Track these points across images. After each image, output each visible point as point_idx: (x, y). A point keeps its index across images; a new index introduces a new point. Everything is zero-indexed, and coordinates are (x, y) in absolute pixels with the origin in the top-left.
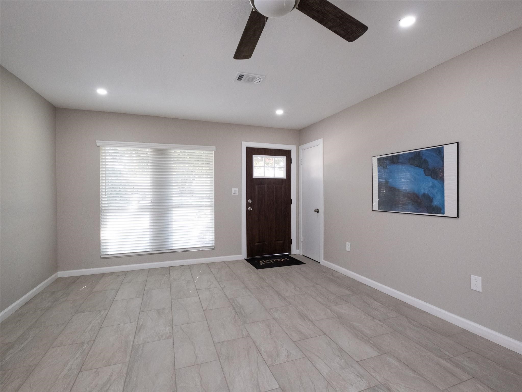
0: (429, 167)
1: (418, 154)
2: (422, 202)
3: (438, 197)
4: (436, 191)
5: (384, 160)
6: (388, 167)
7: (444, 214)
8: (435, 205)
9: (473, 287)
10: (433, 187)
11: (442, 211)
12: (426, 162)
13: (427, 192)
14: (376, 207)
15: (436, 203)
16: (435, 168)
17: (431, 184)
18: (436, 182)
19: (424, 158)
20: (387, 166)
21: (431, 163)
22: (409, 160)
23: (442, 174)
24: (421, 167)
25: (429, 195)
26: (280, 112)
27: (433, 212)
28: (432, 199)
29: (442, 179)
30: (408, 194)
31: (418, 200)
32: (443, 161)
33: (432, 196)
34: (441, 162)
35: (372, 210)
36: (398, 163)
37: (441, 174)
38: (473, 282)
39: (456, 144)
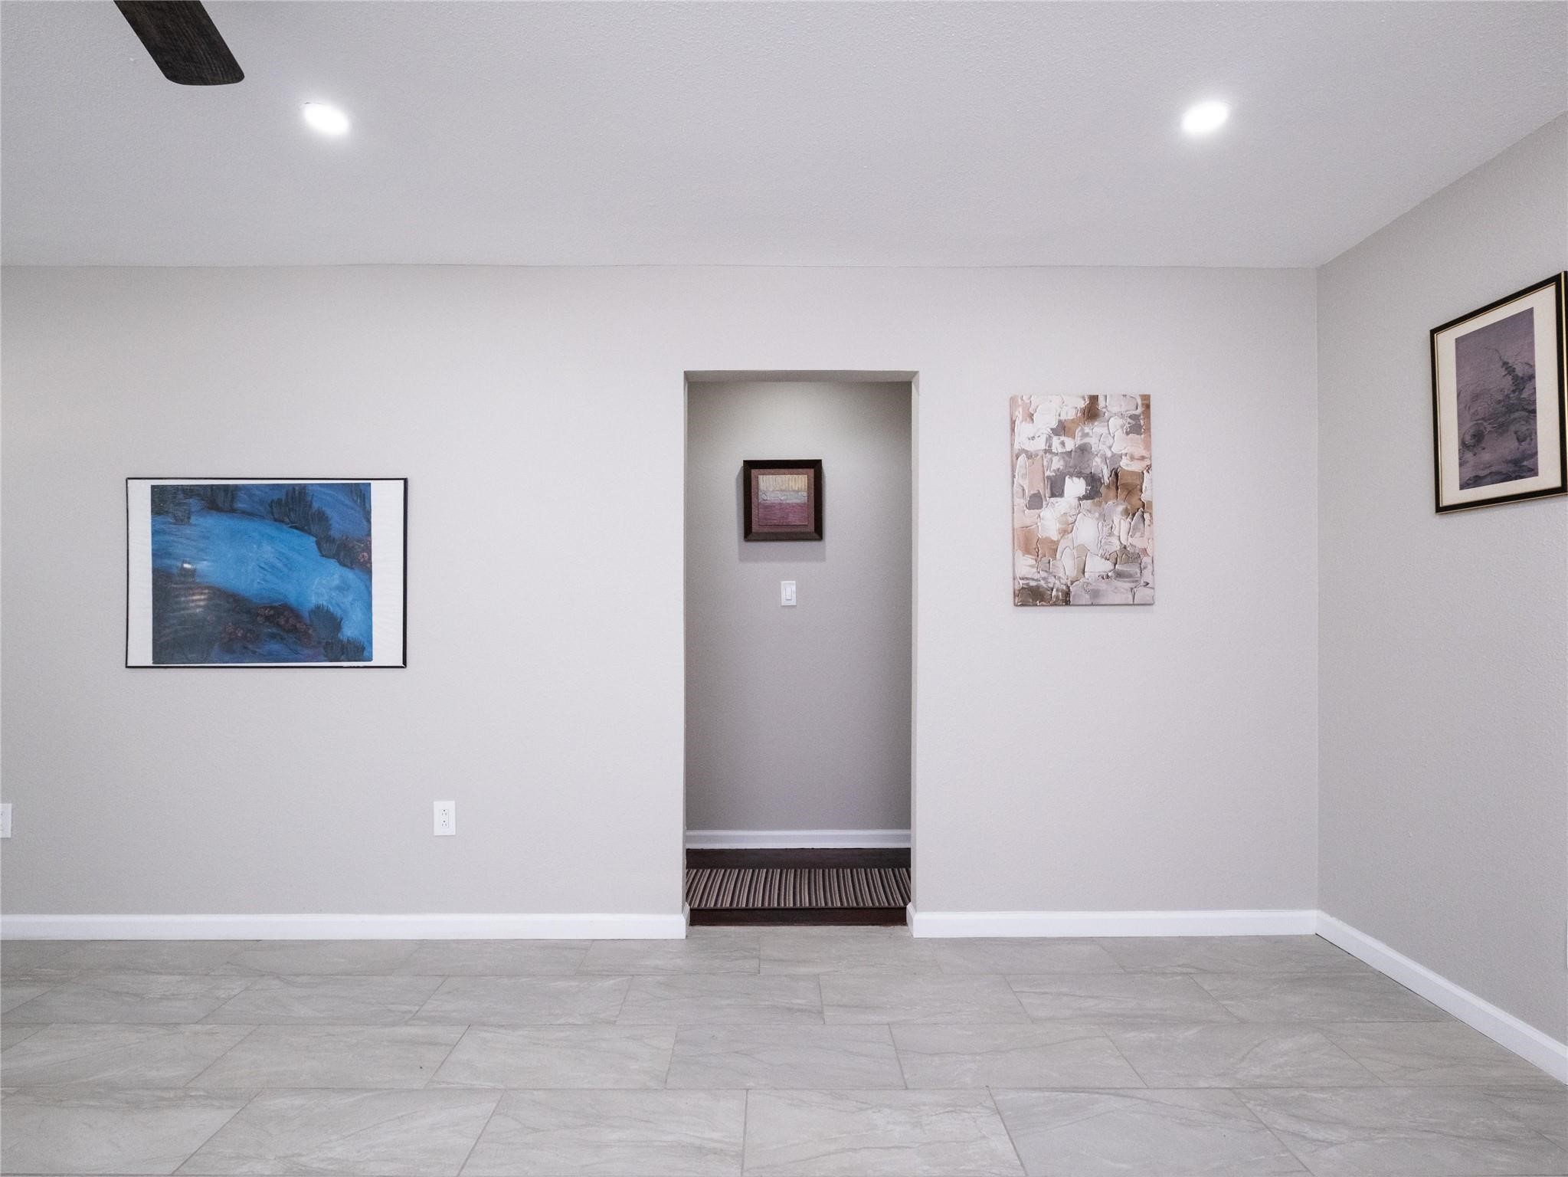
0: (332, 533)
1: (300, 493)
2: (310, 632)
3: (357, 615)
4: (350, 598)
5: (181, 496)
6: (193, 520)
7: (370, 659)
8: (348, 640)
9: (438, 830)
10: (343, 588)
11: (366, 653)
12: (322, 517)
13: (325, 603)
14: (142, 650)
15: (349, 632)
16: (347, 538)
17: (336, 581)
18: (350, 575)
19: (316, 505)
20: (189, 518)
21: (338, 526)
22: (271, 507)
23: (365, 554)
24: (310, 533)
25: (332, 609)
27: (343, 657)
28: (340, 622)
29: (366, 568)
30: (266, 608)
31: (298, 625)
32: (369, 521)
33: (338, 613)
34: (365, 523)
35: (126, 666)
36: (232, 511)
37: (363, 556)
38: (438, 818)
39: (402, 481)
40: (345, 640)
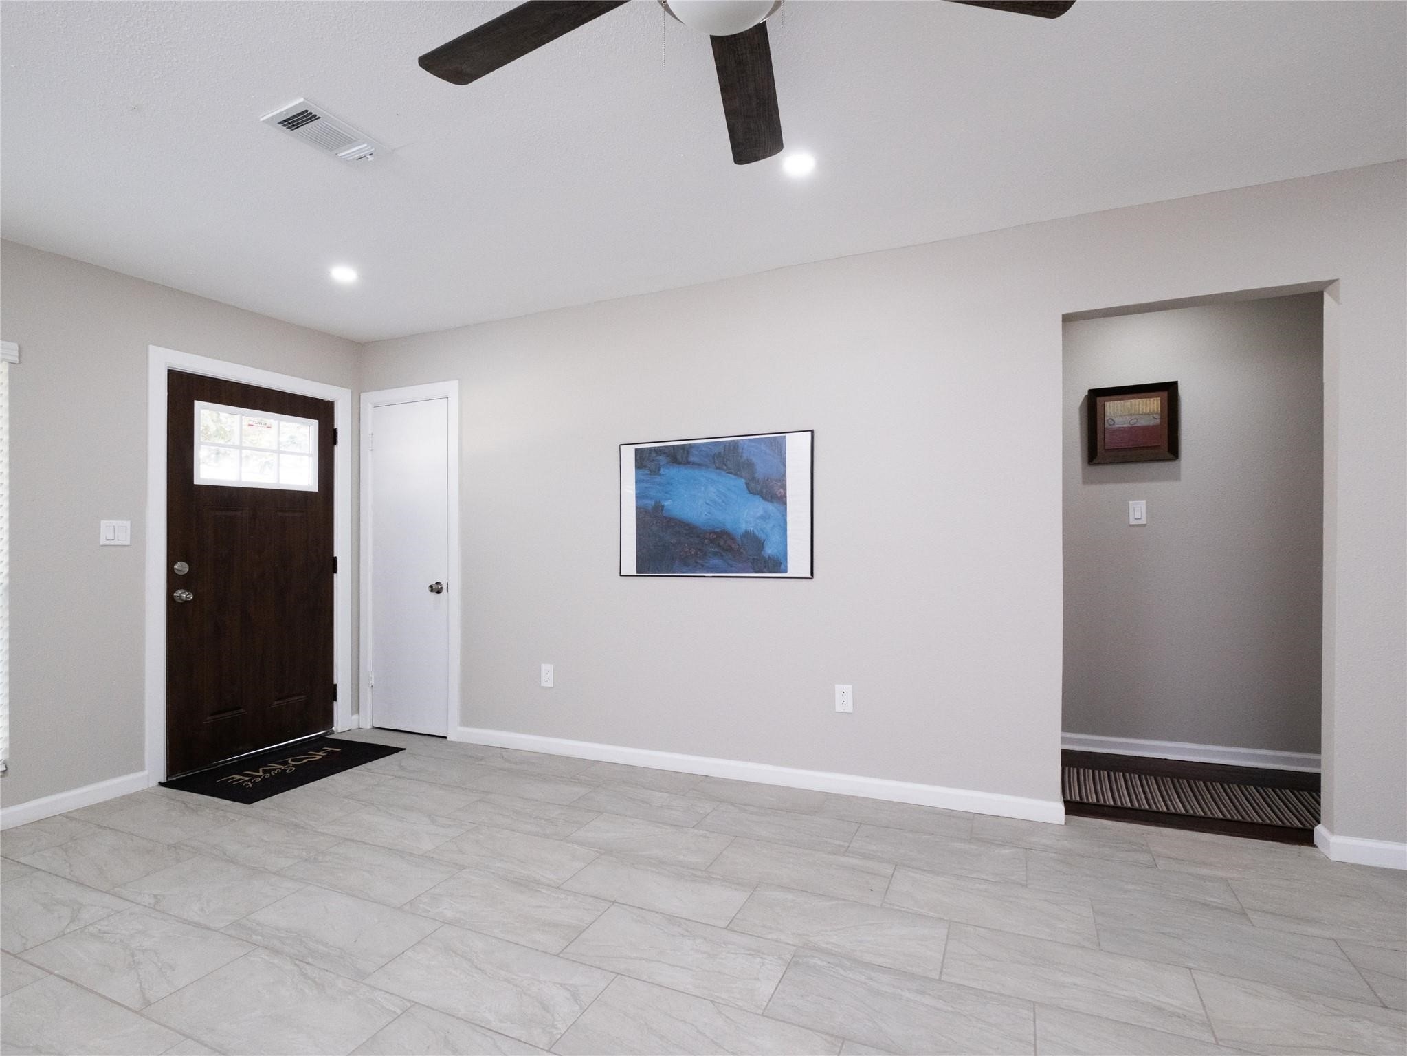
0: (756, 475)
1: (734, 447)
2: (742, 550)
3: (775, 538)
4: (771, 525)
5: (654, 455)
6: (662, 471)
7: (786, 572)
8: (769, 557)
9: (839, 708)
10: (765, 517)
11: (782, 567)
12: (750, 465)
13: (752, 529)
14: (630, 565)
15: (769, 551)
16: (768, 480)
17: (760, 512)
18: (771, 507)
19: (745, 456)
20: (659, 470)
21: (761, 470)
22: (713, 458)
23: (782, 491)
24: (741, 477)
25: (757, 534)
26: (344, 274)
27: (765, 570)
28: (764, 542)
29: (782, 500)
30: (710, 533)
31: (733, 546)
32: (785, 466)
33: (761, 536)
34: (781, 467)
35: (621, 575)
36: (688, 463)
37: (780, 493)
38: (839, 697)
39: (810, 432)
40: (767, 557)
